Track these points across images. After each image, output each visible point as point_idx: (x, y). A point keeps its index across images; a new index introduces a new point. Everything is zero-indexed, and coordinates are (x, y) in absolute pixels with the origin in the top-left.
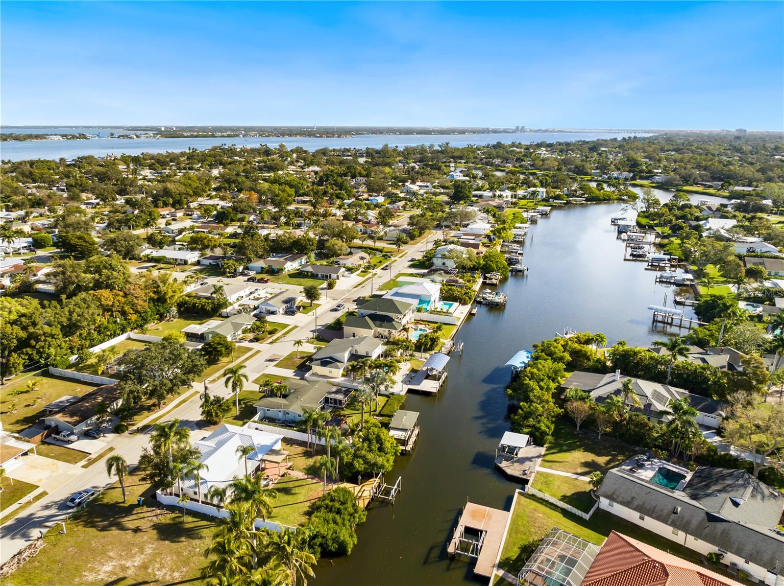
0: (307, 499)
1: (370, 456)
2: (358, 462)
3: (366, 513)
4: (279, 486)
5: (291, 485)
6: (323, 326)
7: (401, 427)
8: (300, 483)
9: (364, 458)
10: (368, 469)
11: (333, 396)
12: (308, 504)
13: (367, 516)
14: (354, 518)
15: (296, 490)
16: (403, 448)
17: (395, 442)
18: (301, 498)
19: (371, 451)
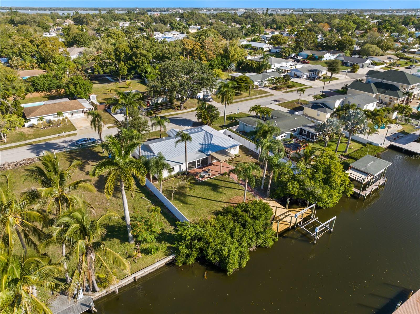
0: (227, 201)
1: (309, 184)
2: (293, 184)
3: (277, 239)
4: (214, 182)
5: (223, 184)
6: (332, 90)
7: (362, 170)
8: (232, 185)
9: (301, 183)
10: (302, 195)
11: (307, 129)
12: (225, 205)
13: (275, 243)
14: (258, 237)
15: (224, 190)
16: (358, 191)
17: (348, 181)
18: (223, 198)
19: (313, 178)
